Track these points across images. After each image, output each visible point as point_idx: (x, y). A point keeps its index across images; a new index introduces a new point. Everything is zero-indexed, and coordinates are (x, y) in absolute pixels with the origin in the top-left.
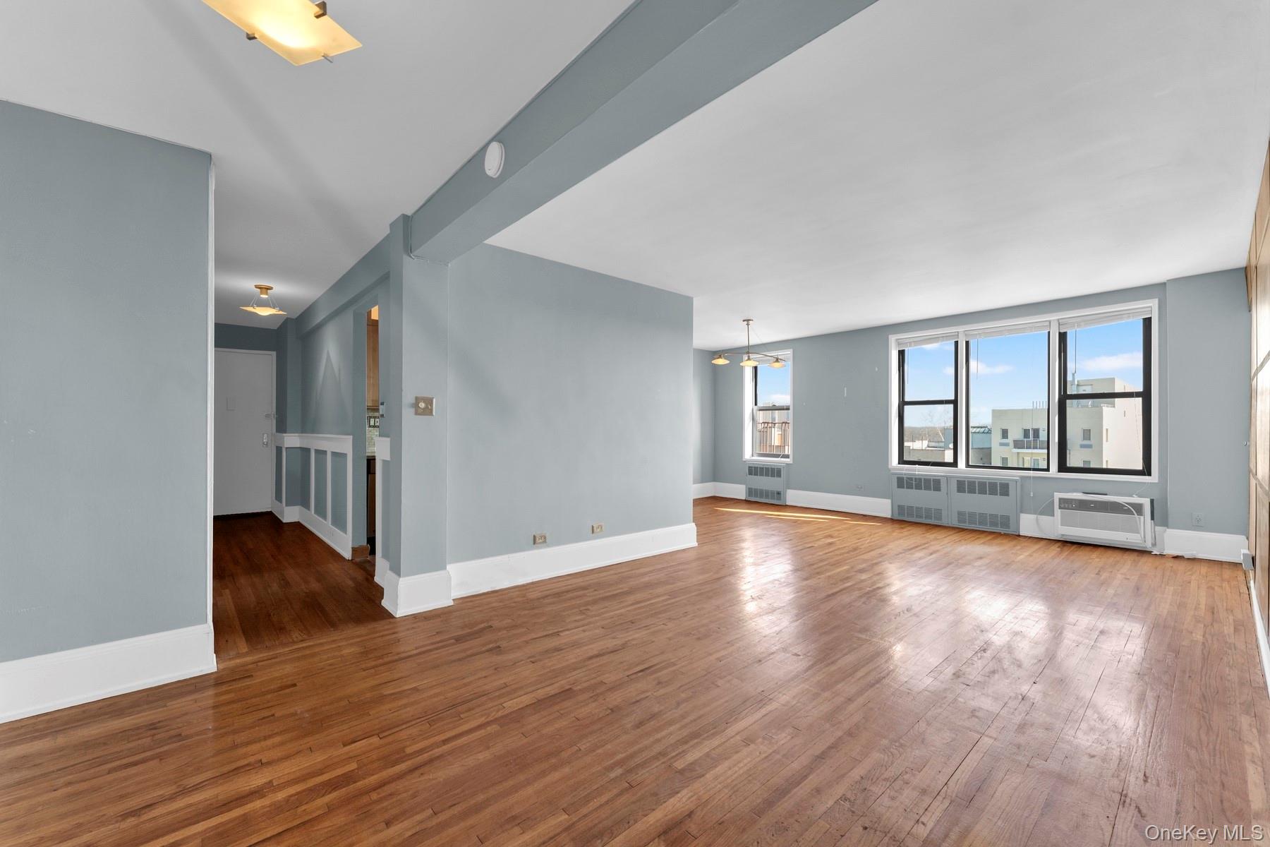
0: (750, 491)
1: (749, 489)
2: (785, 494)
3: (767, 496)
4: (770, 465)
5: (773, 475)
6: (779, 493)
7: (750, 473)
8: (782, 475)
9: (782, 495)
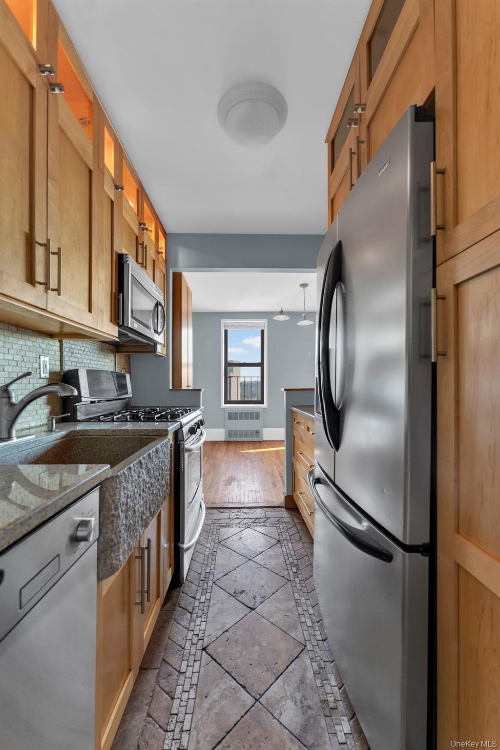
0: (230, 433)
1: (229, 431)
2: (262, 431)
3: (246, 436)
4: (250, 410)
5: (252, 418)
6: (257, 432)
7: (230, 418)
8: (260, 418)
9: (260, 433)
